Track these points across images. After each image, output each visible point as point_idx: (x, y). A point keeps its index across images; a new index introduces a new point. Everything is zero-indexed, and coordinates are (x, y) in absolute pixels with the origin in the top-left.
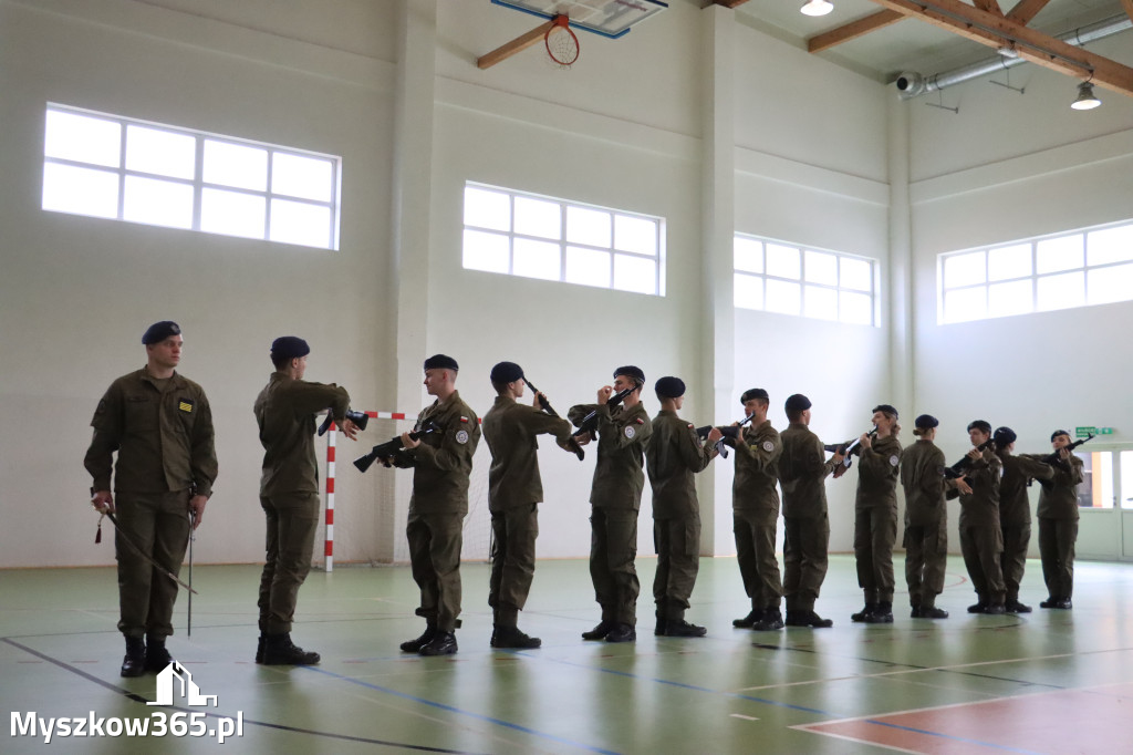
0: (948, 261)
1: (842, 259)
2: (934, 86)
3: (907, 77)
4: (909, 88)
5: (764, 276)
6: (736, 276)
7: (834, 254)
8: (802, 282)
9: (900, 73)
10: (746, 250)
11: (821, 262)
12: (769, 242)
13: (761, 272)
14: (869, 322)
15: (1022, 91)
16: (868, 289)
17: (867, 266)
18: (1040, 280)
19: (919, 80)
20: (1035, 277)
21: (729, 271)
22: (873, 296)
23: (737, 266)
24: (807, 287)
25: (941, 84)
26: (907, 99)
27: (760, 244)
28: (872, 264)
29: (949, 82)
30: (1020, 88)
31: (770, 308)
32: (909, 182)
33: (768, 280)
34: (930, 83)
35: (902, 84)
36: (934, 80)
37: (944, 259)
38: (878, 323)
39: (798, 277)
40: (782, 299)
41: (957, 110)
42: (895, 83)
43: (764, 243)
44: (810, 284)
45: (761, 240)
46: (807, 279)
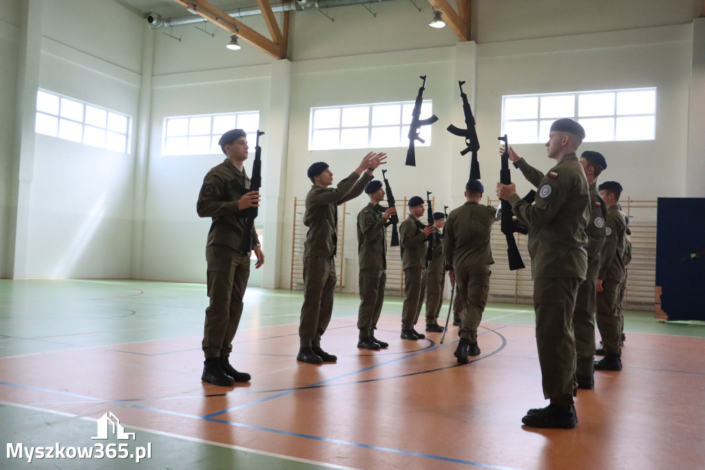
0: (169, 122)
1: (109, 113)
2: (168, 24)
3: (154, 16)
4: (154, 22)
5: (59, 117)
6: (38, 114)
7: (103, 109)
8: (83, 124)
9: (150, 13)
10: (46, 100)
11: (96, 114)
12: (62, 97)
13: (57, 114)
14: (124, 151)
15: (213, 36)
16: (125, 132)
17: (125, 119)
18: (214, 137)
19: (160, 19)
20: (211, 135)
21: (33, 111)
22: (127, 136)
23: (38, 108)
24: (86, 127)
25: (172, 24)
26: (153, 29)
27: (58, 98)
28: (128, 118)
29: (177, 23)
30: (211, 34)
31: (61, 136)
32: (152, 76)
33: (61, 120)
34: (166, 22)
35: (151, 20)
36: (169, 20)
37: (167, 120)
38: (129, 152)
39: (81, 121)
40: (69, 132)
41: (180, 40)
42: (147, 19)
43: (60, 98)
44: (87, 125)
45: (57, 95)
46: (86, 122)
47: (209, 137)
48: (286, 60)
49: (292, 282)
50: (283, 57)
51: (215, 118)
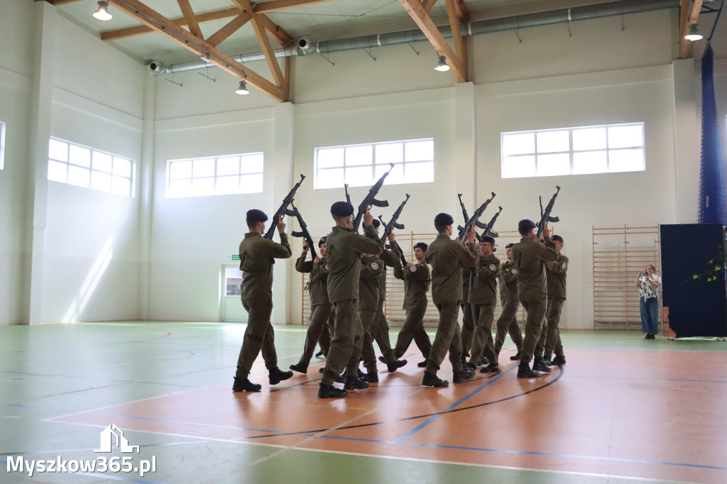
0: (172, 165)
1: (114, 158)
2: (170, 71)
3: (156, 63)
4: (157, 69)
5: (68, 164)
6: (50, 162)
7: (109, 154)
8: (91, 169)
9: (153, 60)
10: (56, 148)
11: (102, 159)
12: (72, 144)
13: (66, 161)
14: (129, 194)
15: (215, 80)
16: (129, 176)
17: (129, 163)
18: (218, 178)
19: (162, 66)
20: (216, 177)
21: (45, 159)
22: (131, 180)
23: (50, 156)
24: (93, 172)
25: (174, 70)
26: (156, 75)
27: (66, 145)
28: (132, 162)
29: (178, 70)
30: (213, 78)
31: (71, 182)
32: (154, 120)
33: (70, 166)
34: (168, 68)
35: (153, 67)
36: (171, 67)
37: (170, 163)
38: (134, 195)
39: (89, 166)
40: (77, 178)
41: (181, 85)
42: (149, 66)
43: (69, 145)
44: (95, 170)
45: (66, 142)
46: (93, 168)
47: (213, 179)
48: (289, 103)
49: (303, 317)
50: (286, 100)
51: (219, 161)
